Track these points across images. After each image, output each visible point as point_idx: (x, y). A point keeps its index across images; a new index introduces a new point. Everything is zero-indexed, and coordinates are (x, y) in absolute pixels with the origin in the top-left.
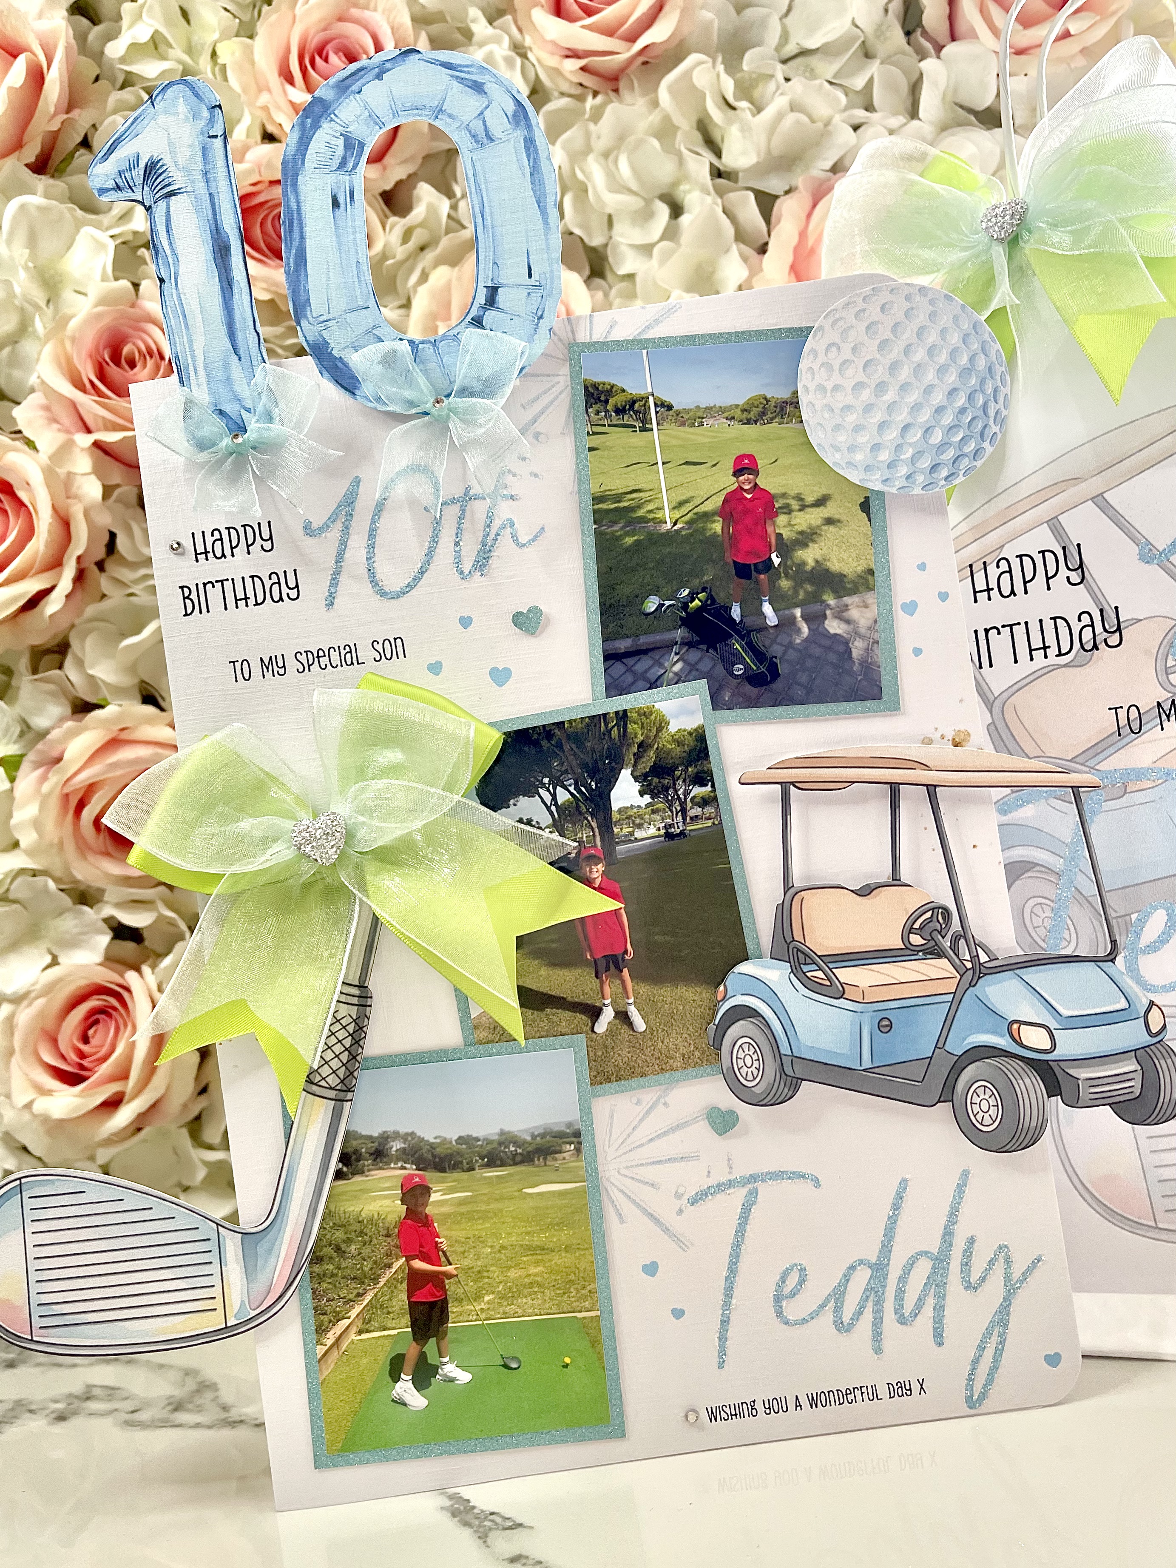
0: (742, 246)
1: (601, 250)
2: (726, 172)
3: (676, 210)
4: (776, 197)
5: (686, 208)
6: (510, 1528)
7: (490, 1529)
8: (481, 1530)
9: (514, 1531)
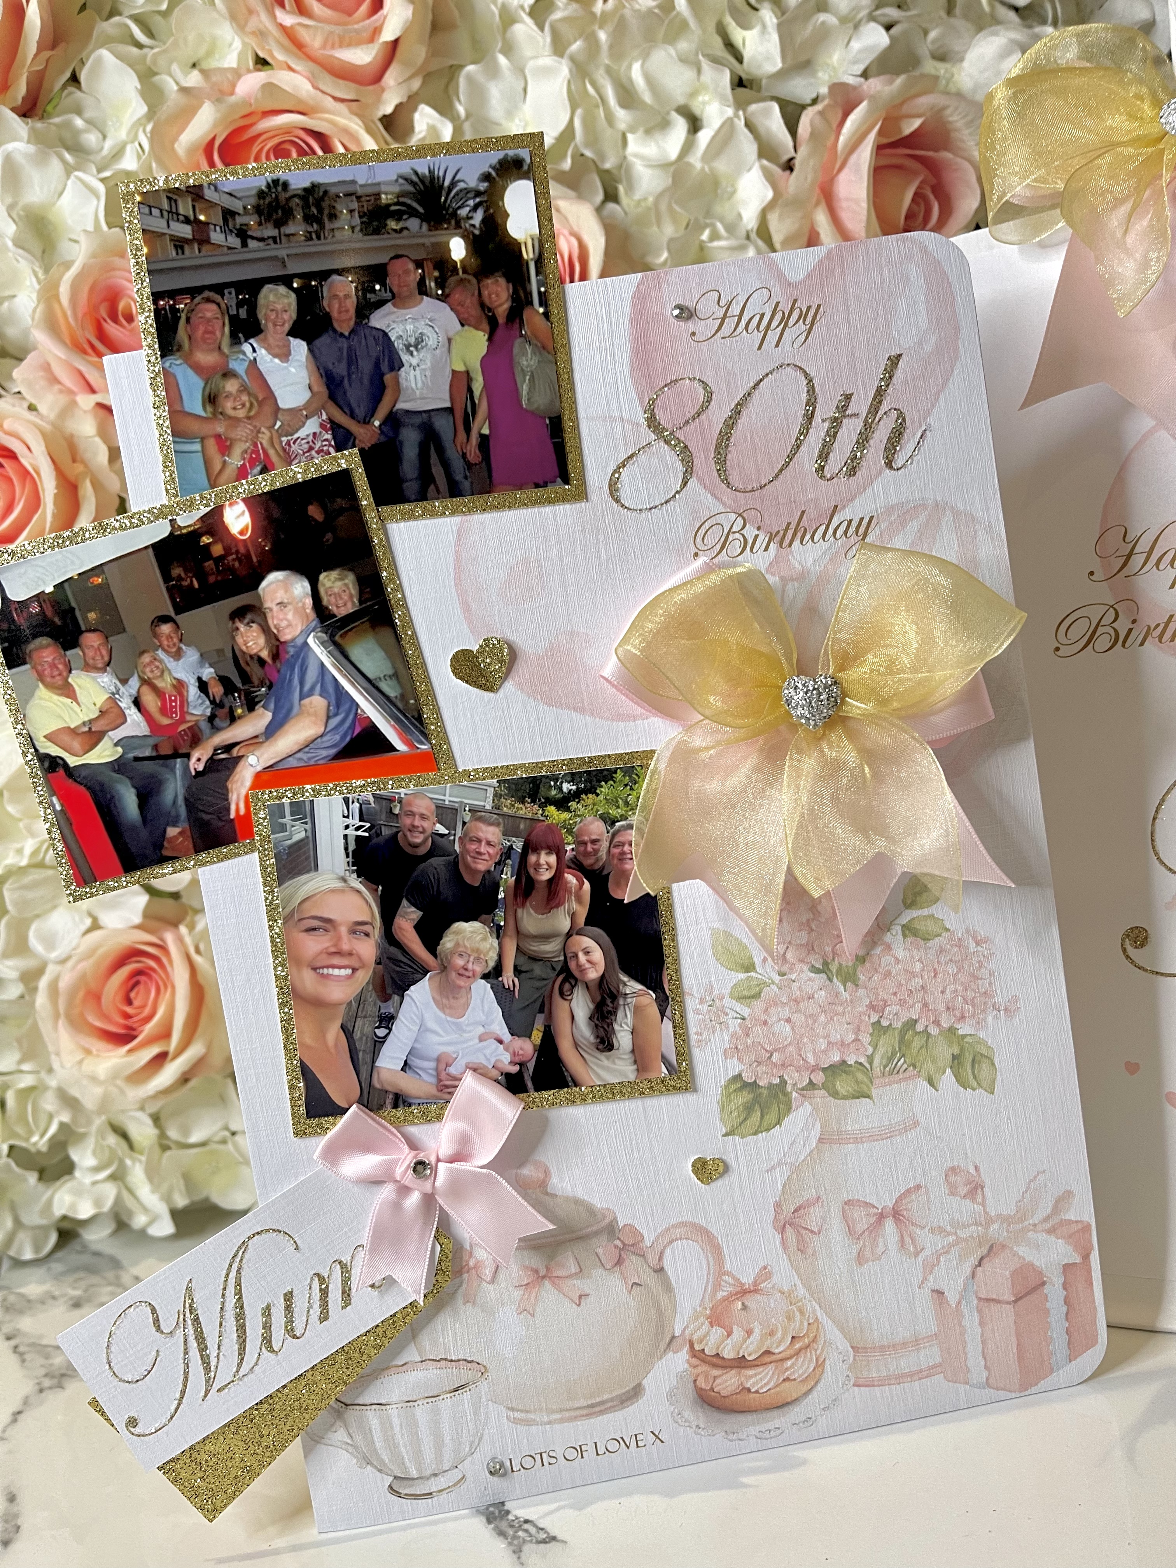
0: (765, 162)
1: (615, 171)
2: (748, 80)
3: (695, 124)
4: (803, 107)
5: (705, 122)
6: (544, 1542)
7: (524, 1541)
8: (515, 1542)
9: (548, 1545)
